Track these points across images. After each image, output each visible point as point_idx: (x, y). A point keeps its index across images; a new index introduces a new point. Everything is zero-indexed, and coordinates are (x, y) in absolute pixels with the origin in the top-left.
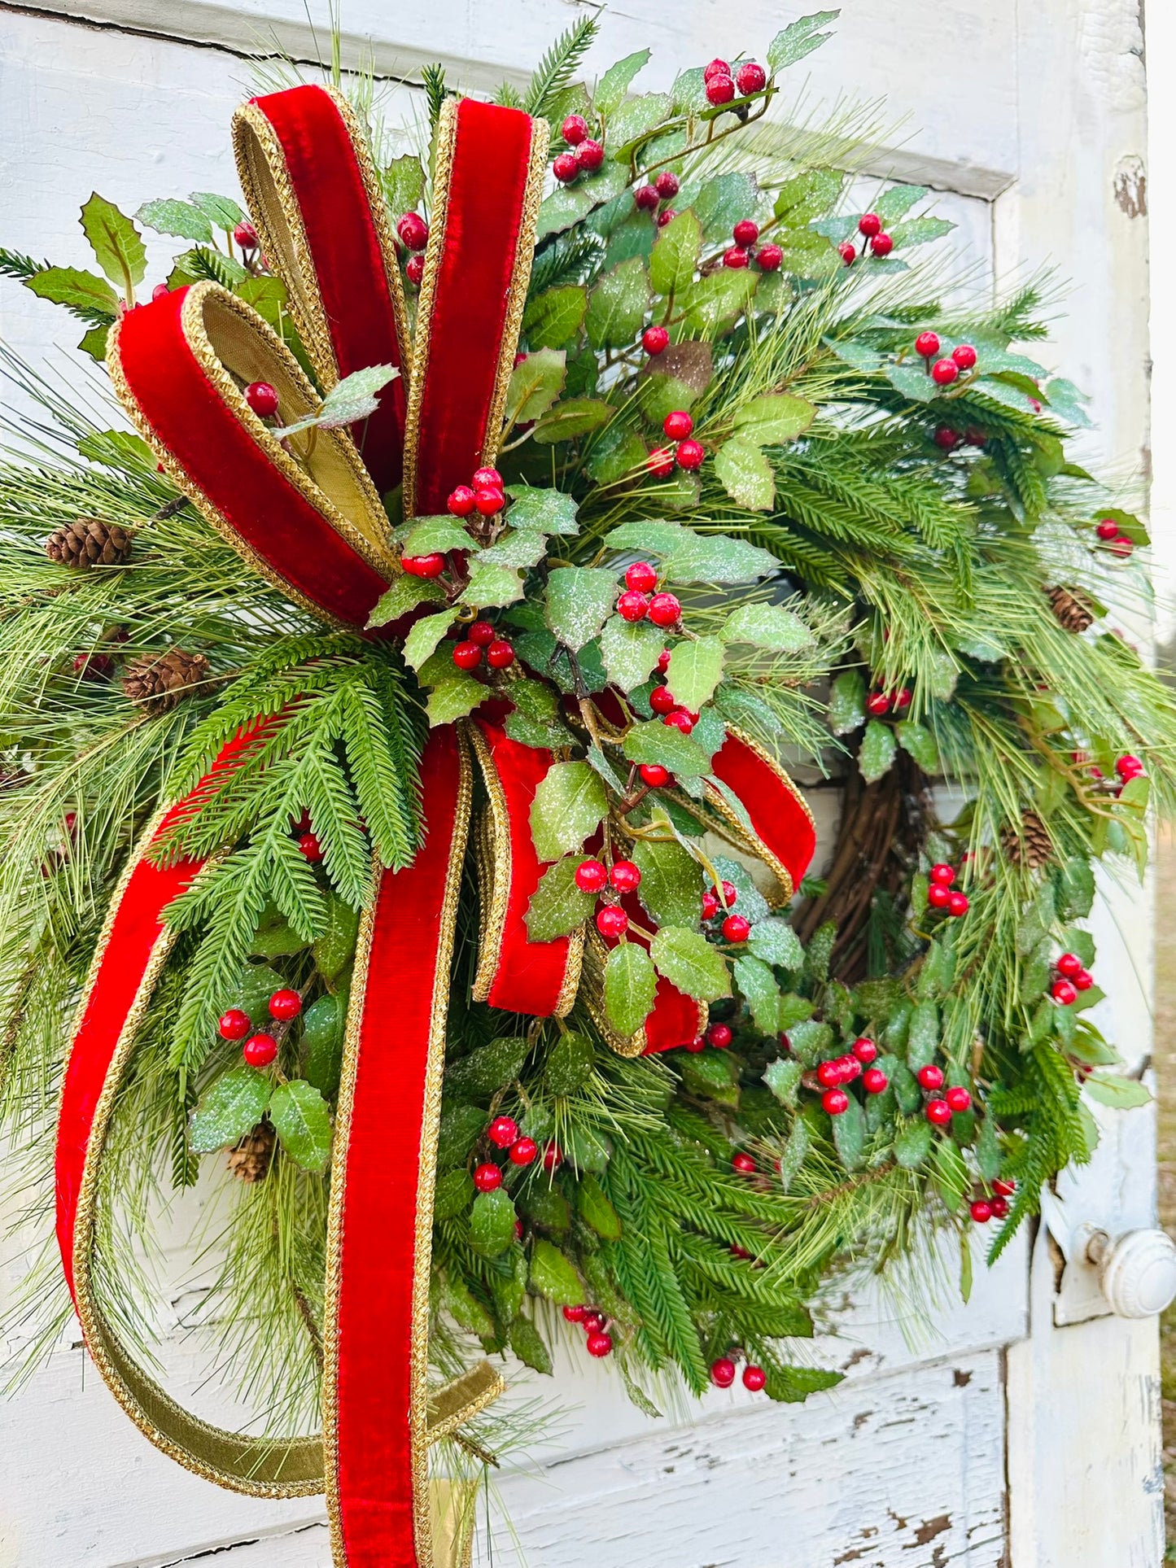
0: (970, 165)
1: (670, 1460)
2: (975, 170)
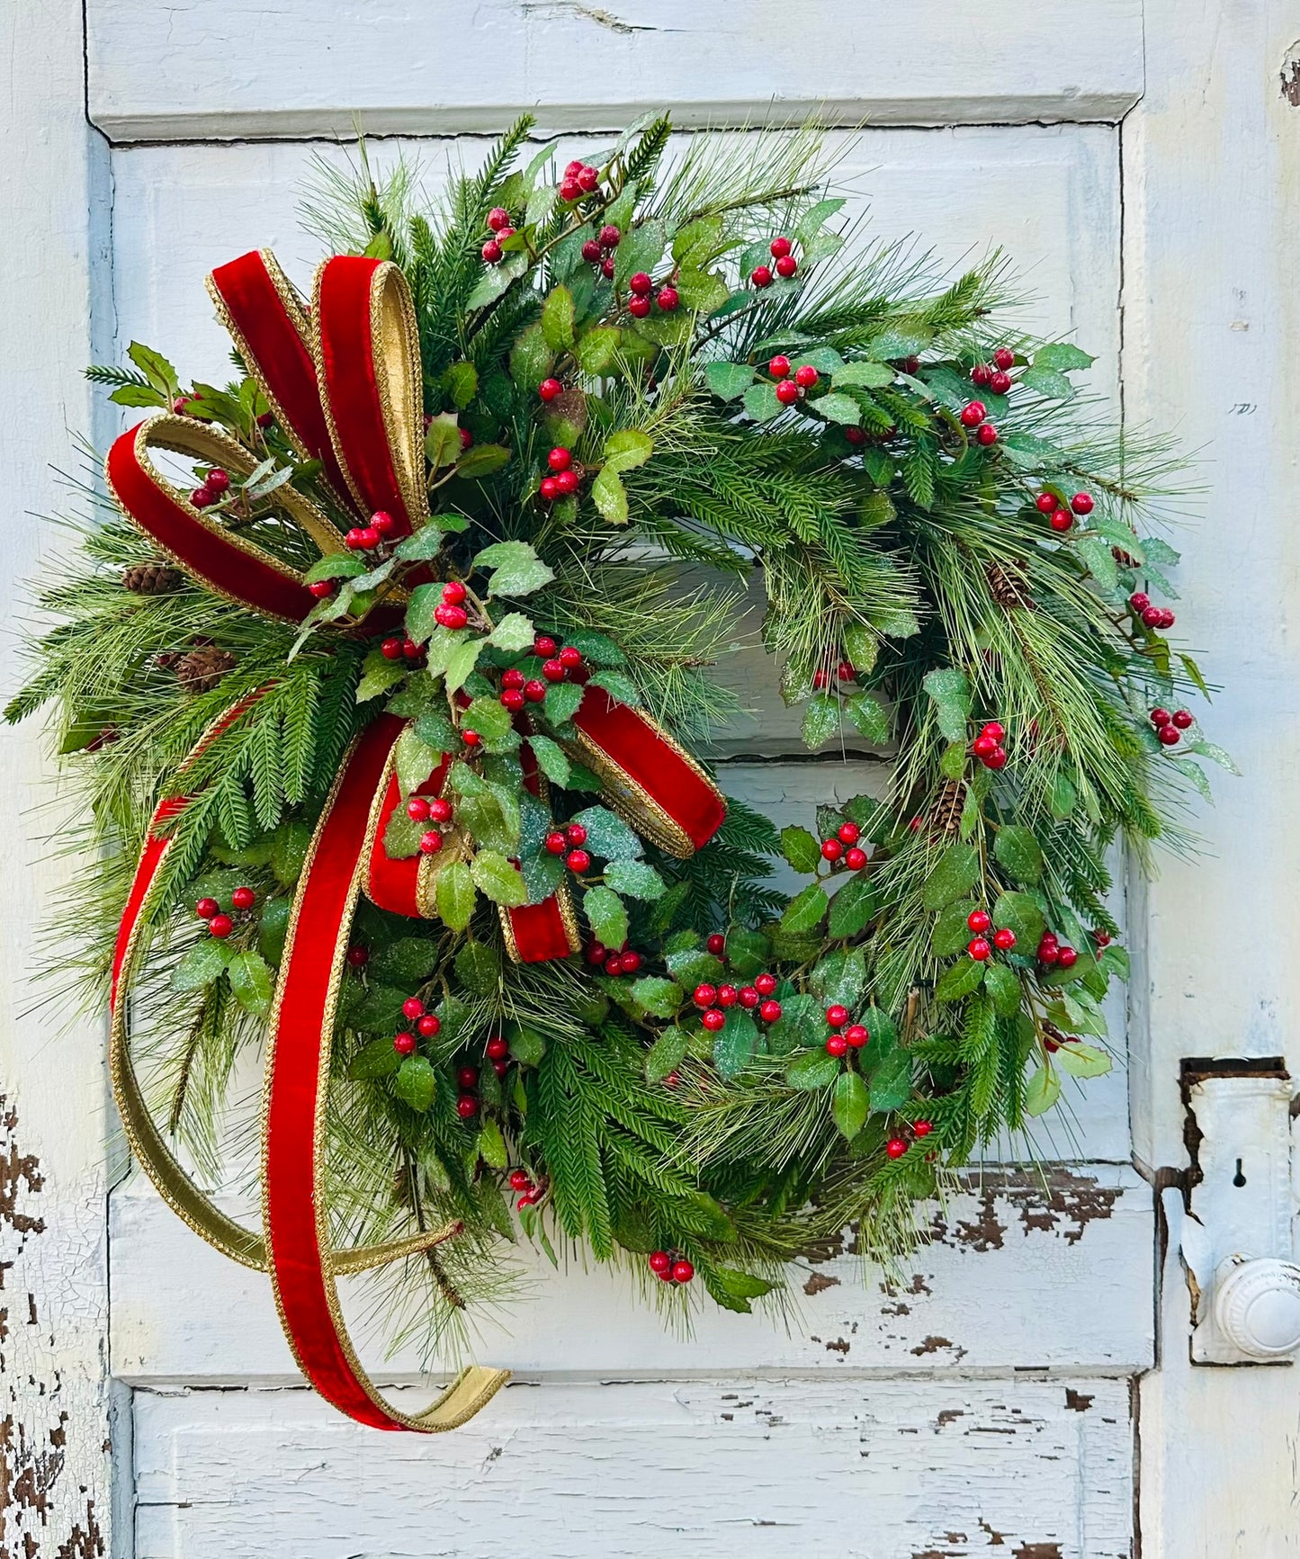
0: (1080, 94)
1: (728, 1407)
2: (1087, 97)
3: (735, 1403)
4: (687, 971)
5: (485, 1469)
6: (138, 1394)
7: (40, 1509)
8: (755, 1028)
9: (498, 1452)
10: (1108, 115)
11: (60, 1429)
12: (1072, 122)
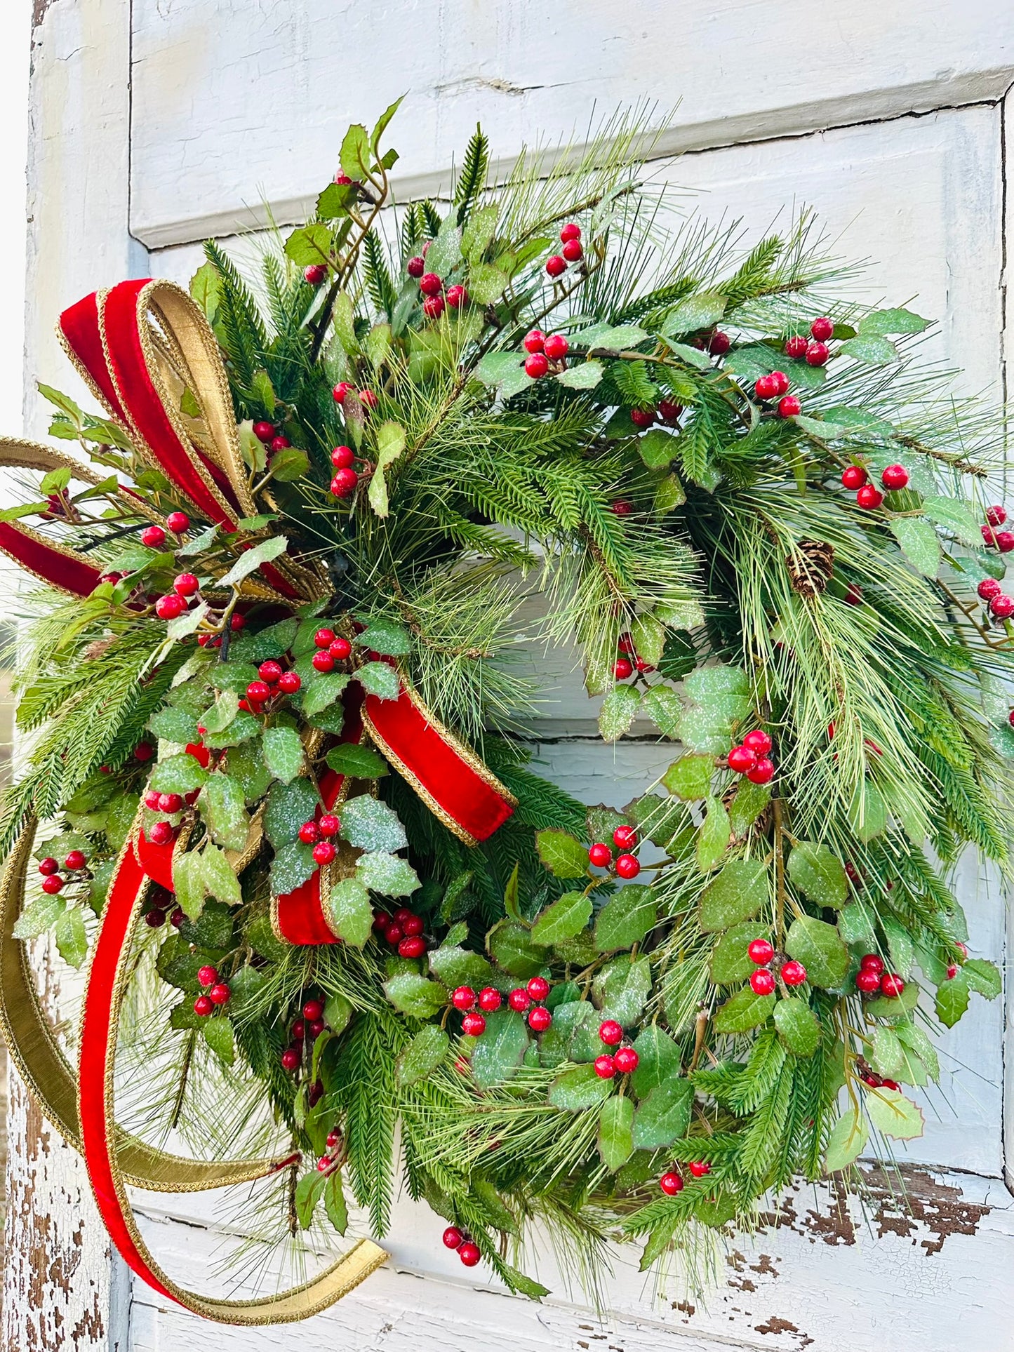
1: (585, 1336)
3: (591, 1333)
4: (449, 970)
5: (379, 1340)
7: (65, 1291)
8: (525, 1035)
9: (390, 1328)
10: (988, 93)
11: (79, 1233)
12: (949, 107)
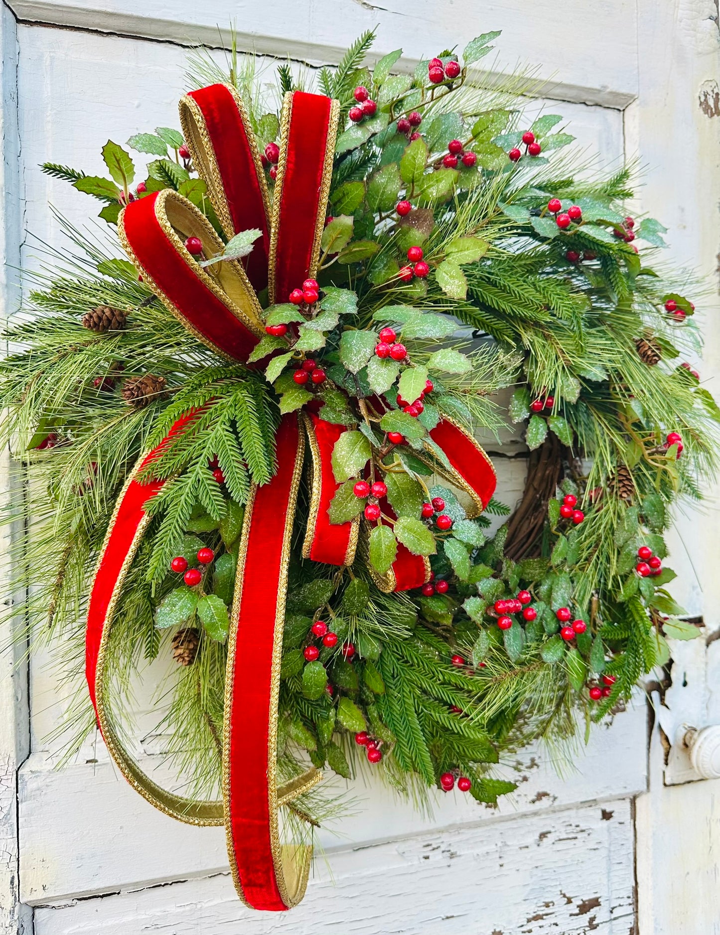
0: (608, 90)
1: (427, 851)
2: (611, 93)
3: (430, 848)
6: (37, 911)
